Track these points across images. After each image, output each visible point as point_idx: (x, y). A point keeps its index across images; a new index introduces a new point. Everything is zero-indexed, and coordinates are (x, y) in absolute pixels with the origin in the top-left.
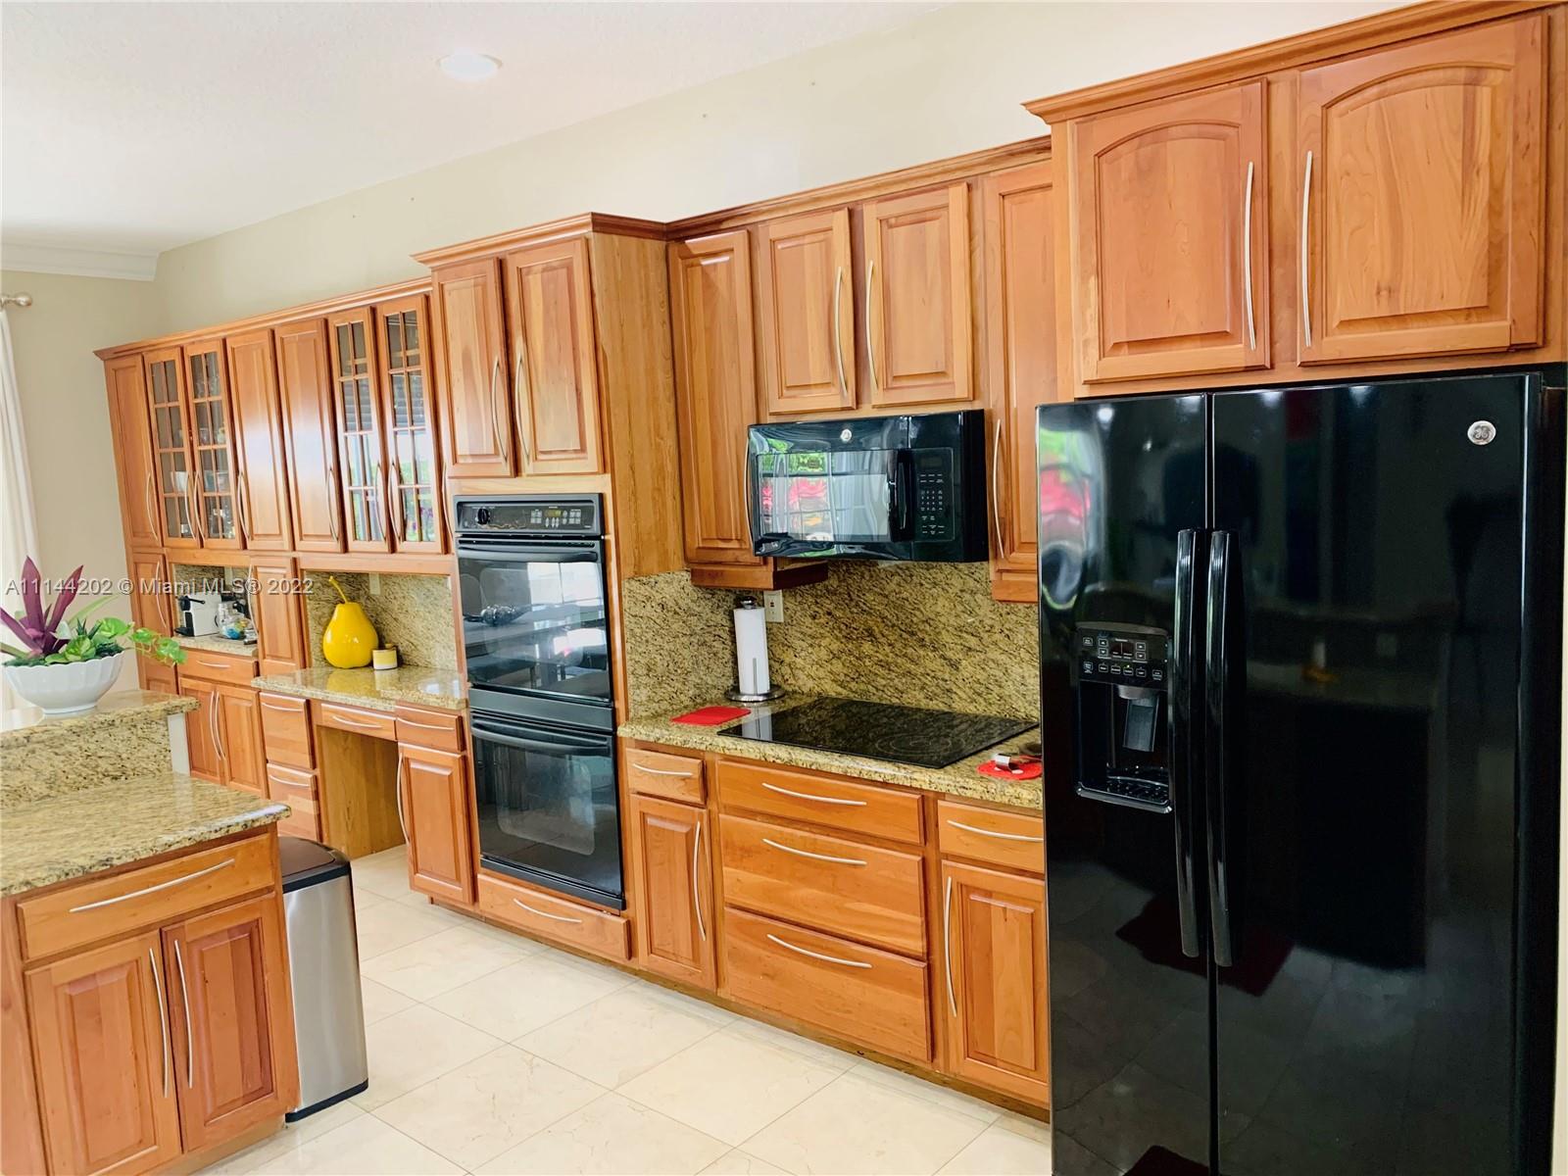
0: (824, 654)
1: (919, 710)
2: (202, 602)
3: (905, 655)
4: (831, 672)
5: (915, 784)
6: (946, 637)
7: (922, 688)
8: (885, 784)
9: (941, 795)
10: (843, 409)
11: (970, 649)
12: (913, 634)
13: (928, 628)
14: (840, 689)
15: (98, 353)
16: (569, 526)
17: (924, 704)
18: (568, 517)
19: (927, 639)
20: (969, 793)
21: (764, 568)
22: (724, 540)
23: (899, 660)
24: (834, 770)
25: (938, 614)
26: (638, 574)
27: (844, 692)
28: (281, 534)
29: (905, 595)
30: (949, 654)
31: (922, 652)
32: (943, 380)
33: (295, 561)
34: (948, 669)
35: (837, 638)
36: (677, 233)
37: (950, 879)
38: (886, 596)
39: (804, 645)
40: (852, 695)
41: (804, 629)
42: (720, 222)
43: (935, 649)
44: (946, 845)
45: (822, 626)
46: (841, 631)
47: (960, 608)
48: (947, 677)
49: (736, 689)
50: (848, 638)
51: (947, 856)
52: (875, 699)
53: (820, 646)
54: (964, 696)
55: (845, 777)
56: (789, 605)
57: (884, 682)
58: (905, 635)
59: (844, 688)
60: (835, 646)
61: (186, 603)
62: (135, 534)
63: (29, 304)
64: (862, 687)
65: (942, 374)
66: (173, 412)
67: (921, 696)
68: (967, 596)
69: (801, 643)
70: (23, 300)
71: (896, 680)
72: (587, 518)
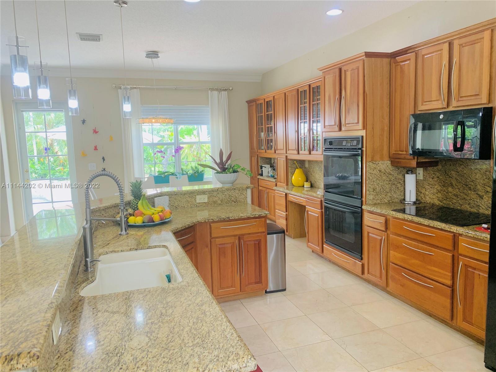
0: (435, 191)
1: (467, 211)
2: (265, 167)
3: (464, 193)
4: (437, 197)
5: (451, 230)
6: (479, 187)
7: (469, 204)
8: (441, 230)
9: (461, 235)
10: (443, 108)
11: (487, 192)
12: (467, 185)
13: (472, 183)
14: (440, 203)
15: (246, 102)
16: (353, 146)
17: (469, 209)
18: (353, 143)
19: (472, 187)
20: (470, 235)
21: (414, 160)
22: (401, 151)
23: (461, 194)
24: (425, 224)
25: (476, 179)
26: (373, 160)
27: (441, 204)
28: (283, 149)
29: (465, 172)
30: (480, 193)
31: (470, 192)
32: (478, 97)
33: (286, 156)
34: (479, 198)
35: (440, 186)
36: (393, 56)
37: (461, 262)
38: (458, 172)
39: (429, 187)
40: (444, 205)
41: (429, 182)
42: (407, 51)
43: (475, 191)
44: (460, 251)
45: (436, 182)
46: (442, 183)
47: (485, 177)
48: (478, 201)
49: (404, 200)
50: (444, 186)
51: (461, 255)
52: (452, 207)
53: (434, 188)
54: (484, 208)
55: (428, 226)
56: (425, 174)
57: (455, 201)
58: (464, 186)
59: (441, 202)
60: (439, 188)
61: (262, 167)
62: (252, 149)
63: (232, 89)
64: (448, 202)
65: (478, 95)
66: (262, 116)
67: (468, 207)
68: (488, 173)
69: (428, 186)
70: (231, 88)
71: (460, 201)
72: (358, 143)
